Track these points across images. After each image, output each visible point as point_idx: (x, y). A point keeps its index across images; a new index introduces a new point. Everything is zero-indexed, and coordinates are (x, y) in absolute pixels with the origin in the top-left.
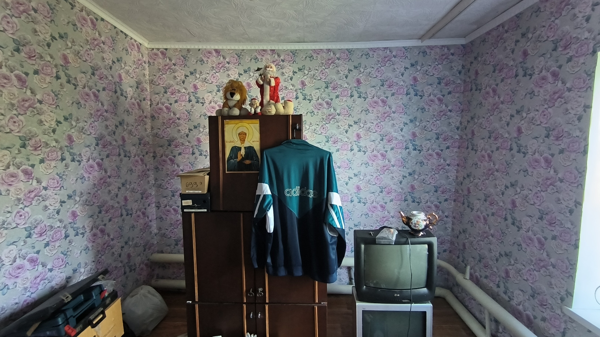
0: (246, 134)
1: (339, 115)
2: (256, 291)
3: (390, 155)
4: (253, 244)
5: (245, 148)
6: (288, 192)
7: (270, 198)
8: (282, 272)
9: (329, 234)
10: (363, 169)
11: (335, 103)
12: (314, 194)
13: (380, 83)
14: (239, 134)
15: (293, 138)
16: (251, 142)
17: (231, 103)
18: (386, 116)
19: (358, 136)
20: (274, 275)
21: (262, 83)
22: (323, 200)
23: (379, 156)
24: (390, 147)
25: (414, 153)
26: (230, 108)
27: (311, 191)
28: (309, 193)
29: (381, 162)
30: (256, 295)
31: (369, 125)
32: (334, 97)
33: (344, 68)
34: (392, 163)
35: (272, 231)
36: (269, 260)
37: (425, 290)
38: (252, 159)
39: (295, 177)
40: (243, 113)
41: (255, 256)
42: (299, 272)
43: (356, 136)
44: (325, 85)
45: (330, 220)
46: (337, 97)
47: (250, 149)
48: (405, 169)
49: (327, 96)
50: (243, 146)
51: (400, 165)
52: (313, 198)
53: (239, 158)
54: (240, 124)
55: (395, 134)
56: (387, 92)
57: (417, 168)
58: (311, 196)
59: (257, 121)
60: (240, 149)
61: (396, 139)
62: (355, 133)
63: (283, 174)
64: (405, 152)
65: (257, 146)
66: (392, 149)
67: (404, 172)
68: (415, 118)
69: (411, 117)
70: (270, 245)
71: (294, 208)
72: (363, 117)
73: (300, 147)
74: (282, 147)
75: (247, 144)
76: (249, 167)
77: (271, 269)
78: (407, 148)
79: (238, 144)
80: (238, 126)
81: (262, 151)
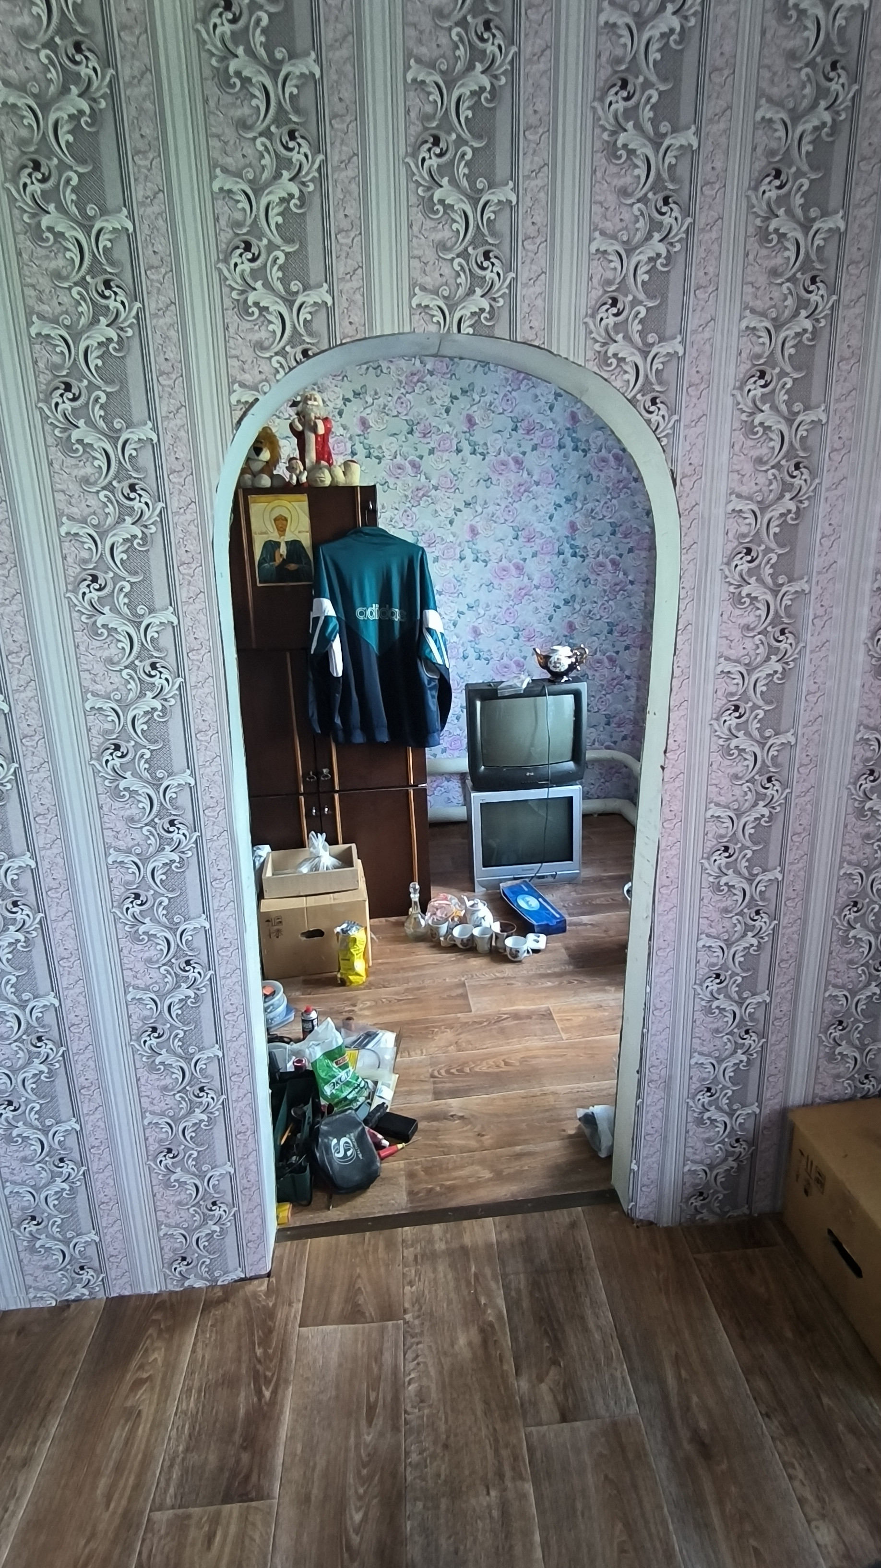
0: (286, 520)
1: (436, 488)
2: (318, 773)
3: (531, 566)
4: (311, 698)
5: (287, 543)
6: (361, 613)
7: (334, 623)
8: (359, 737)
9: (426, 675)
10: (483, 596)
11: (428, 463)
12: (402, 617)
13: (511, 425)
14: (275, 520)
15: (364, 524)
16: (296, 532)
17: (257, 466)
18: (522, 490)
19: (473, 531)
20: (345, 746)
21: (300, 428)
22: (415, 624)
23: (513, 569)
24: (531, 551)
25: (573, 562)
26: (254, 475)
27: (397, 611)
28: (393, 614)
29: (515, 582)
30: (318, 779)
31: (492, 508)
32: (425, 453)
33: (442, 391)
34: (535, 582)
35: (340, 674)
36: (338, 721)
37: (571, 765)
38: (298, 561)
39: (371, 589)
40: (277, 483)
41: (316, 716)
42: (383, 737)
43: (468, 530)
44: (406, 428)
45: (427, 651)
46: (432, 452)
47: (295, 546)
48: (557, 593)
49: (412, 451)
50: (283, 540)
51: (549, 584)
52: (401, 623)
53: (278, 560)
54: (276, 503)
55: (539, 527)
56: (523, 443)
57: (579, 591)
58: (397, 618)
59: (305, 497)
60: (278, 544)
61: (542, 534)
62: (468, 523)
63: (351, 584)
64: (557, 561)
65: (306, 540)
66: (535, 555)
67: (557, 598)
68: (575, 494)
69: (568, 493)
70: (338, 696)
71: (371, 637)
72: (481, 491)
73: (375, 540)
74: (348, 541)
75: (289, 536)
76: (295, 576)
77: (341, 734)
78: (560, 553)
79: (274, 536)
80: (272, 505)
81: (315, 546)
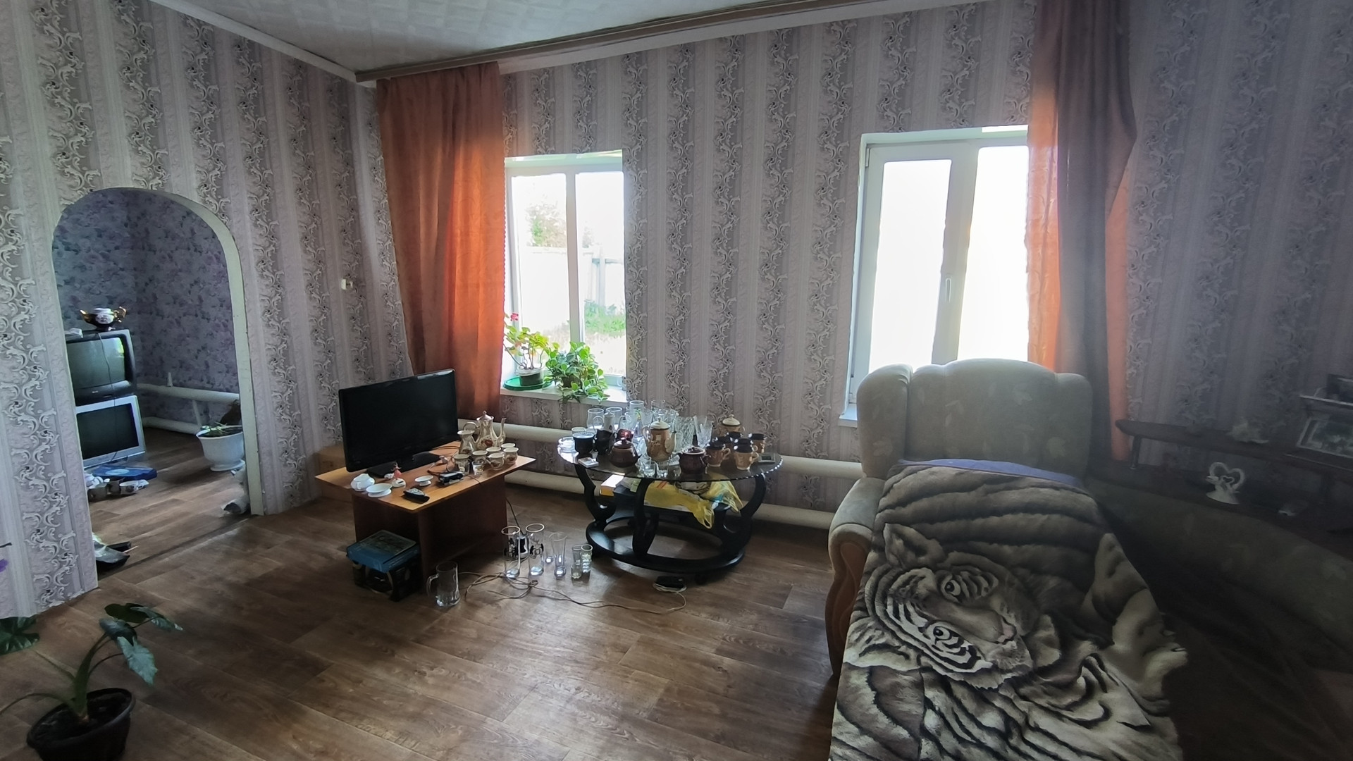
37: (125, 383)
